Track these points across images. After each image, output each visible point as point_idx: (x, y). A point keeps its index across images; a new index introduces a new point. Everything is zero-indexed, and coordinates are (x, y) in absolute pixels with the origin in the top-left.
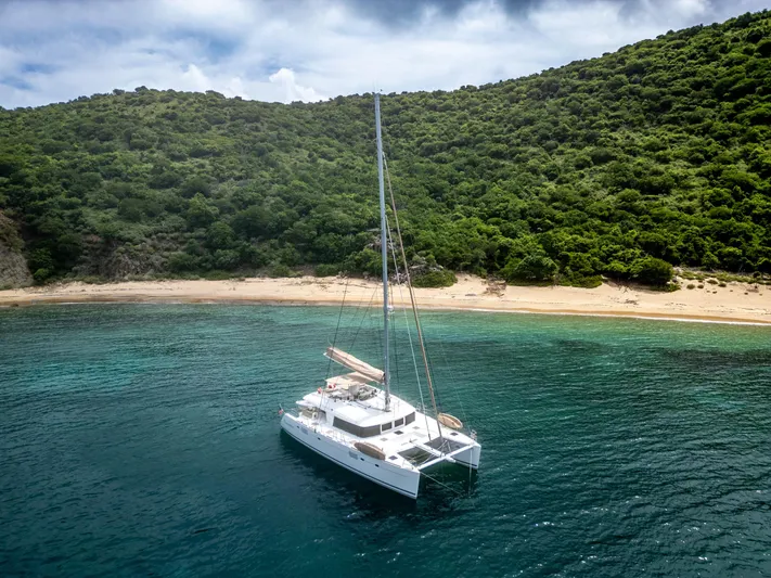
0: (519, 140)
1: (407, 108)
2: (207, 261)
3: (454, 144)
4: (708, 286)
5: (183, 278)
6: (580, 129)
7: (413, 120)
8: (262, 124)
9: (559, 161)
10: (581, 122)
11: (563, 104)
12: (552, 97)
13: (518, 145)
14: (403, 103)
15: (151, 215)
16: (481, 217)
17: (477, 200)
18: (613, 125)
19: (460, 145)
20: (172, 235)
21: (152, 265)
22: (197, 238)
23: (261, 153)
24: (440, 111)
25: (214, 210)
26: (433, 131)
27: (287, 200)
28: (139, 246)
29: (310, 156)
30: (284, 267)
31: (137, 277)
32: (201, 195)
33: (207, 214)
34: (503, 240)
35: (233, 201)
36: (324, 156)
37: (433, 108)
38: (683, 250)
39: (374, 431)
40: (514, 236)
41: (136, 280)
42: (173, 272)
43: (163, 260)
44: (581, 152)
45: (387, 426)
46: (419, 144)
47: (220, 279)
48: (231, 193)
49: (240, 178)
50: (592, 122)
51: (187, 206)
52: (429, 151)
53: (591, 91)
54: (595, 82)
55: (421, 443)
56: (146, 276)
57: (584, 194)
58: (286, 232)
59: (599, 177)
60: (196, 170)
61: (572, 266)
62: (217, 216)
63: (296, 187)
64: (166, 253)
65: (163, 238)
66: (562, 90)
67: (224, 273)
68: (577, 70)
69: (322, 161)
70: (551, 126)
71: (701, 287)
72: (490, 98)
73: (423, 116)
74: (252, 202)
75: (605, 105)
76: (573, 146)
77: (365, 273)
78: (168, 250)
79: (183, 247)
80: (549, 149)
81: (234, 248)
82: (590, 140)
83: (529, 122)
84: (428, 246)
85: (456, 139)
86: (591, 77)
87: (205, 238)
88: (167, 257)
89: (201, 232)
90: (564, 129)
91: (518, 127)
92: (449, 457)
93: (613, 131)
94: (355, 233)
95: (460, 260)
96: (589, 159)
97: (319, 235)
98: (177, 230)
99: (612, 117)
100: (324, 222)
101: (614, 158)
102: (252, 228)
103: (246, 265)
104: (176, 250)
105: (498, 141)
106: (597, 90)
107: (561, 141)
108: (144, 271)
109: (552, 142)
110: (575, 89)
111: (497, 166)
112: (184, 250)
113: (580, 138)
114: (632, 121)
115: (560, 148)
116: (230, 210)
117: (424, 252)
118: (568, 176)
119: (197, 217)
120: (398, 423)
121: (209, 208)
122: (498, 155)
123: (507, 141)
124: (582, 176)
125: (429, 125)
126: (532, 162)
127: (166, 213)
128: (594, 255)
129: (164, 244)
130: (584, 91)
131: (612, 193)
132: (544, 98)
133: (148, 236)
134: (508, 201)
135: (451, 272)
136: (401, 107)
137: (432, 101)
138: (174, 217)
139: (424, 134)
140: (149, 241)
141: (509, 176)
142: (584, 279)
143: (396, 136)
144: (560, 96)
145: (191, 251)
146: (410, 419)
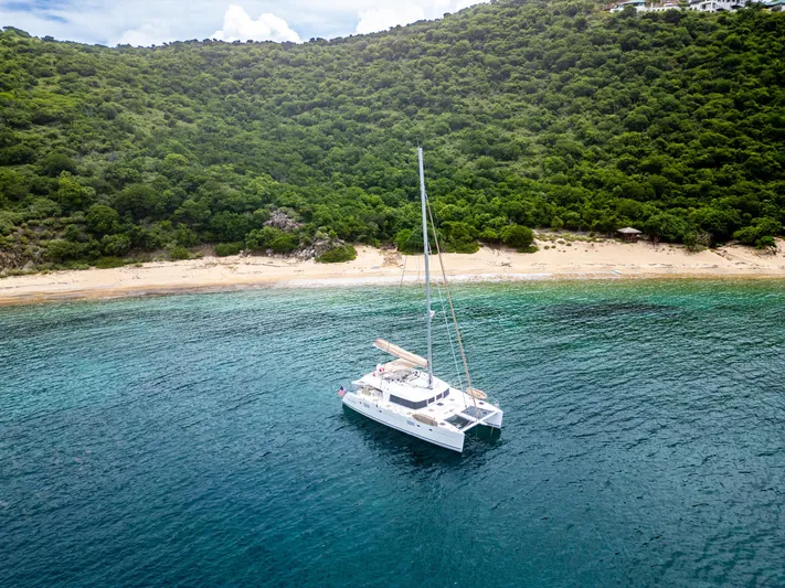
0: (380, 103)
1: (256, 61)
2: (94, 248)
3: (316, 105)
4: (559, 246)
5: (70, 268)
6: (435, 94)
7: (266, 75)
8: (100, 79)
9: (421, 127)
10: (435, 88)
11: (415, 66)
12: (404, 57)
13: (379, 108)
14: (252, 55)
15: (14, 199)
16: (361, 185)
17: (353, 167)
18: (463, 91)
19: (322, 105)
20: (45, 221)
21: (29, 257)
22: (76, 223)
23: (110, 116)
24: (294, 66)
25: (89, 191)
26: (290, 88)
27: (169, 176)
28: (11, 237)
29: (167, 117)
30: (183, 249)
31: (16, 271)
32: (67, 173)
33: (83, 196)
34: (389, 210)
35: (107, 179)
36: (182, 117)
37: (285, 62)
38: (537, 215)
39: (422, 404)
40: (396, 205)
41: (16, 275)
42: (56, 262)
43: (42, 250)
44: (439, 118)
45: (432, 400)
46: (279, 103)
47: (113, 267)
48: (101, 169)
49: (104, 151)
50: (446, 88)
51: (56, 187)
52: (292, 111)
53: (439, 54)
54: (441, 46)
55: (458, 412)
56: (25, 269)
57: (449, 162)
58: (176, 212)
59: (458, 143)
60: (48, 141)
61: (454, 235)
62: (94, 197)
63: (174, 161)
64: (43, 242)
65: (37, 225)
66: (412, 51)
67: (117, 260)
68: (424, 31)
69: (180, 123)
70: (409, 90)
71: (554, 247)
72: (343, 54)
73: (276, 71)
74: (129, 180)
75: (454, 70)
76: (431, 112)
77: (268, 251)
78: (44, 238)
79: (62, 234)
80: (410, 114)
81: (123, 232)
82: (445, 106)
83: (387, 84)
84: (326, 222)
85: (316, 100)
86: (437, 40)
87: (85, 223)
88: (46, 247)
89: (79, 216)
90: (421, 94)
91: (377, 89)
92: (482, 422)
93: (463, 97)
94: (251, 211)
95: (357, 233)
96: (447, 126)
97: (213, 214)
98: (50, 214)
99: (462, 83)
100: (216, 200)
101: (468, 125)
102: (137, 209)
103: (139, 249)
104: (53, 237)
105: (359, 103)
106: (444, 54)
107: (420, 105)
108: (21, 264)
109: (411, 107)
110: (424, 51)
111: (363, 131)
112: (63, 237)
113: (437, 104)
114: (479, 88)
115: (420, 113)
116: (106, 190)
117: (325, 228)
118: (431, 141)
119: (71, 199)
120: (439, 397)
121: (84, 189)
122: (361, 118)
123: (369, 104)
124: (443, 142)
125: (285, 82)
126: (396, 127)
127: (30, 196)
128: (471, 223)
129: (37, 232)
130: (434, 55)
131: (471, 159)
132: (397, 58)
133: (18, 223)
134: (383, 169)
135: (350, 244)
136: (251, 58)
137: (283, 54)
138: (42, 200)
139: (282, 92)
140: (19, 228)
141: (378, 142)
142: (465, 246)
143: (252, 92)
144: (412, 57)
145: (74, 238)
146: (446, 393)
